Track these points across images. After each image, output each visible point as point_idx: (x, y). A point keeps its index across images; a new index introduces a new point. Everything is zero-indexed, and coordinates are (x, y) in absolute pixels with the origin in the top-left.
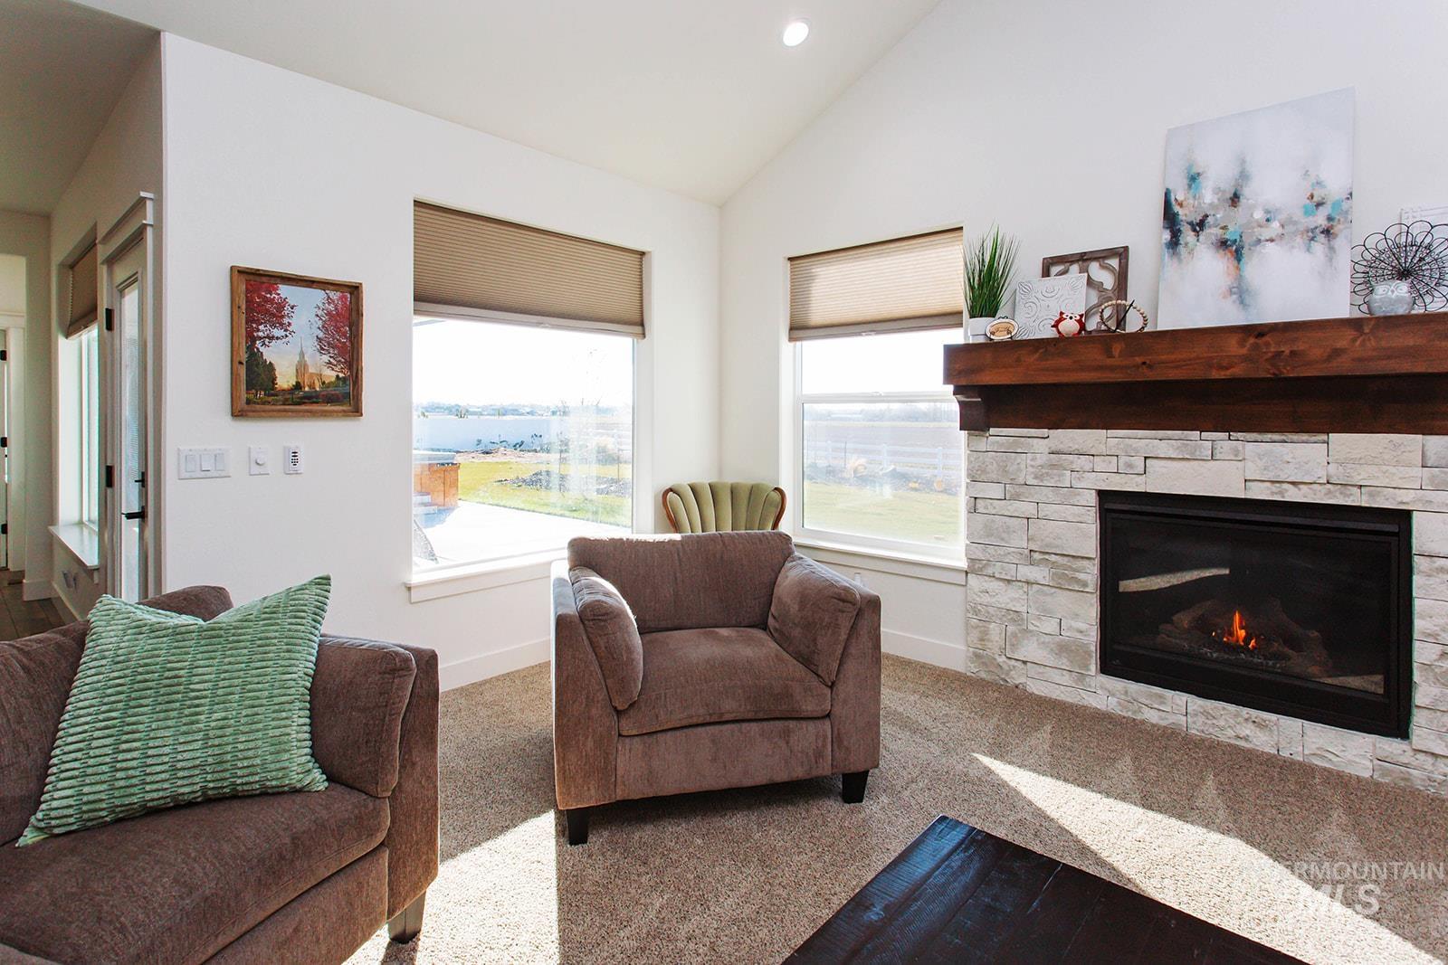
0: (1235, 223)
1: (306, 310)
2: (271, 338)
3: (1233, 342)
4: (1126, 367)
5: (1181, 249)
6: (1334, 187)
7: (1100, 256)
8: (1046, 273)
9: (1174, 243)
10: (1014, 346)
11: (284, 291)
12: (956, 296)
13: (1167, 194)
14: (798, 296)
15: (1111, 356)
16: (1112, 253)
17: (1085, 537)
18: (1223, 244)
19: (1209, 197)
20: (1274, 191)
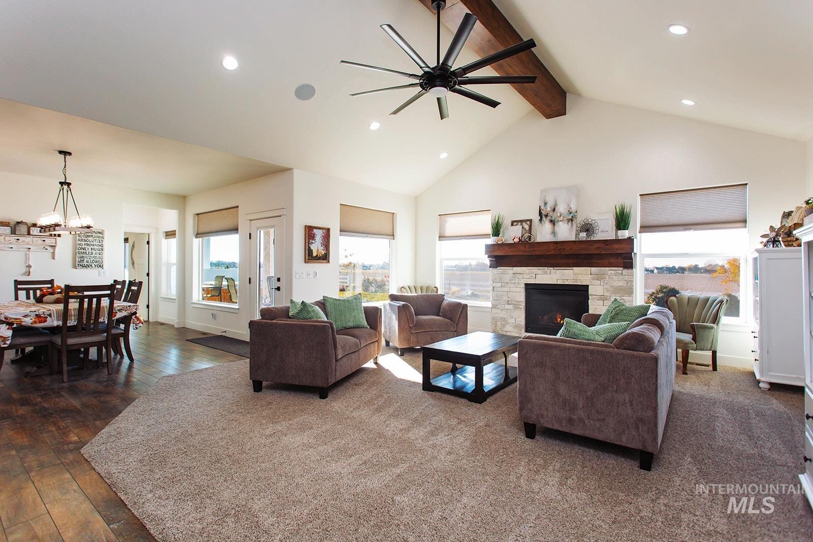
0: (555, 216)
1: (319, 234)
2: (312, 243)
3: (552, 247)
4: (529, 251)
5: (542, 221)
6: (573, 209)
7: (525, 221)
8: (512, 225)
9: (541, 220)
10: (504, 245)
11: (315, 230)
12: (489, 230)
13: (540, 207)
14: (442, 227)
15: (525, 248)
16: (528, 220)
17: (521, 297)
18: (551, 221)
19: (549, 209)
20: (562, 209)
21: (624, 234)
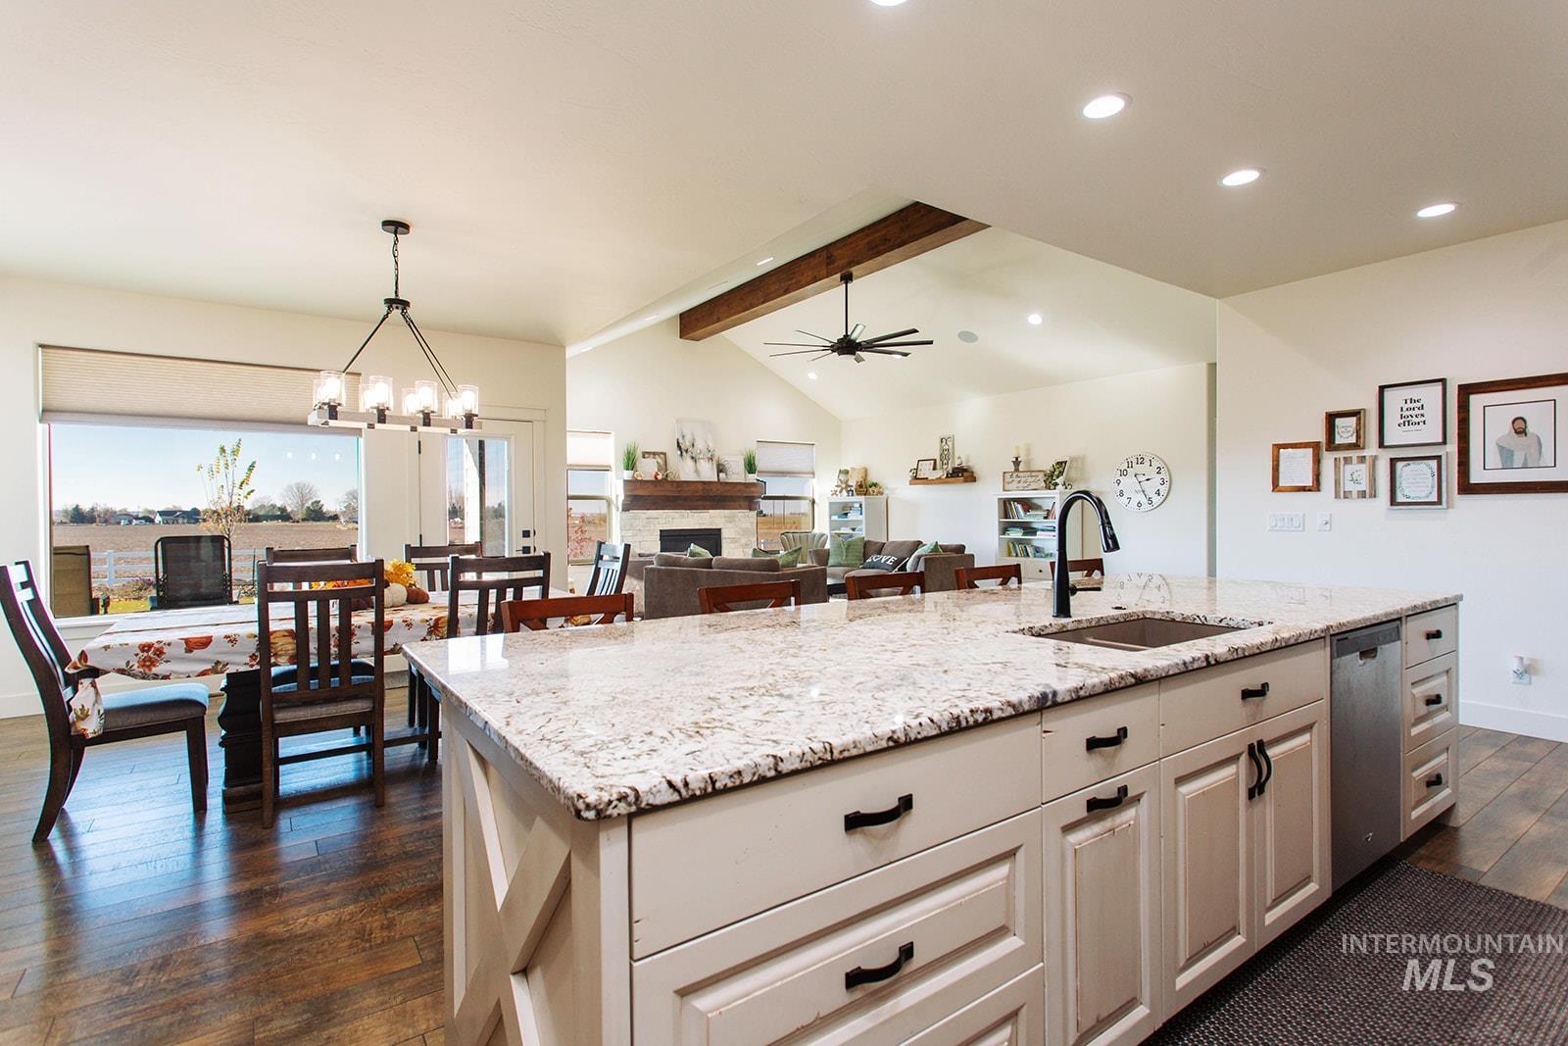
0: (695, 452)
5: (682, 457)
6: (711, 447)
7: (659, 454)
8: (645, 457)
9: (681, 455)
10: (643, 482)
12: (618, 461)
13: (677, 439)
16: (662, 453)
18: (692, 458)
19: (688, 444)
20: (700, 445)
21: (752, 478)
